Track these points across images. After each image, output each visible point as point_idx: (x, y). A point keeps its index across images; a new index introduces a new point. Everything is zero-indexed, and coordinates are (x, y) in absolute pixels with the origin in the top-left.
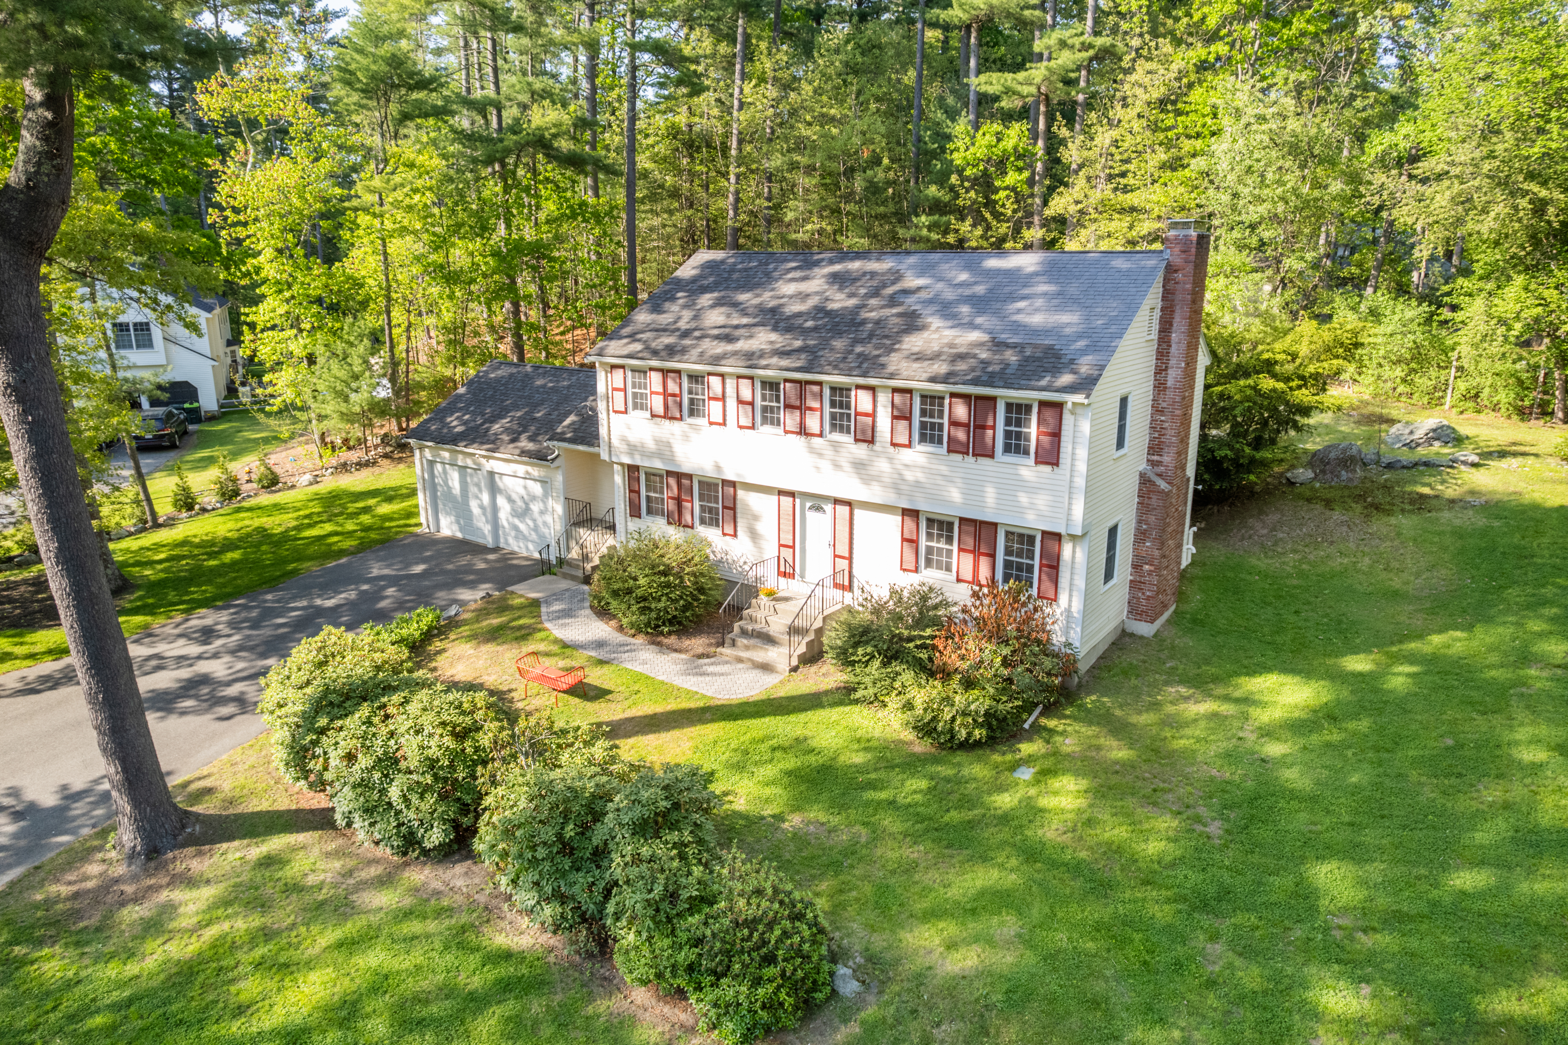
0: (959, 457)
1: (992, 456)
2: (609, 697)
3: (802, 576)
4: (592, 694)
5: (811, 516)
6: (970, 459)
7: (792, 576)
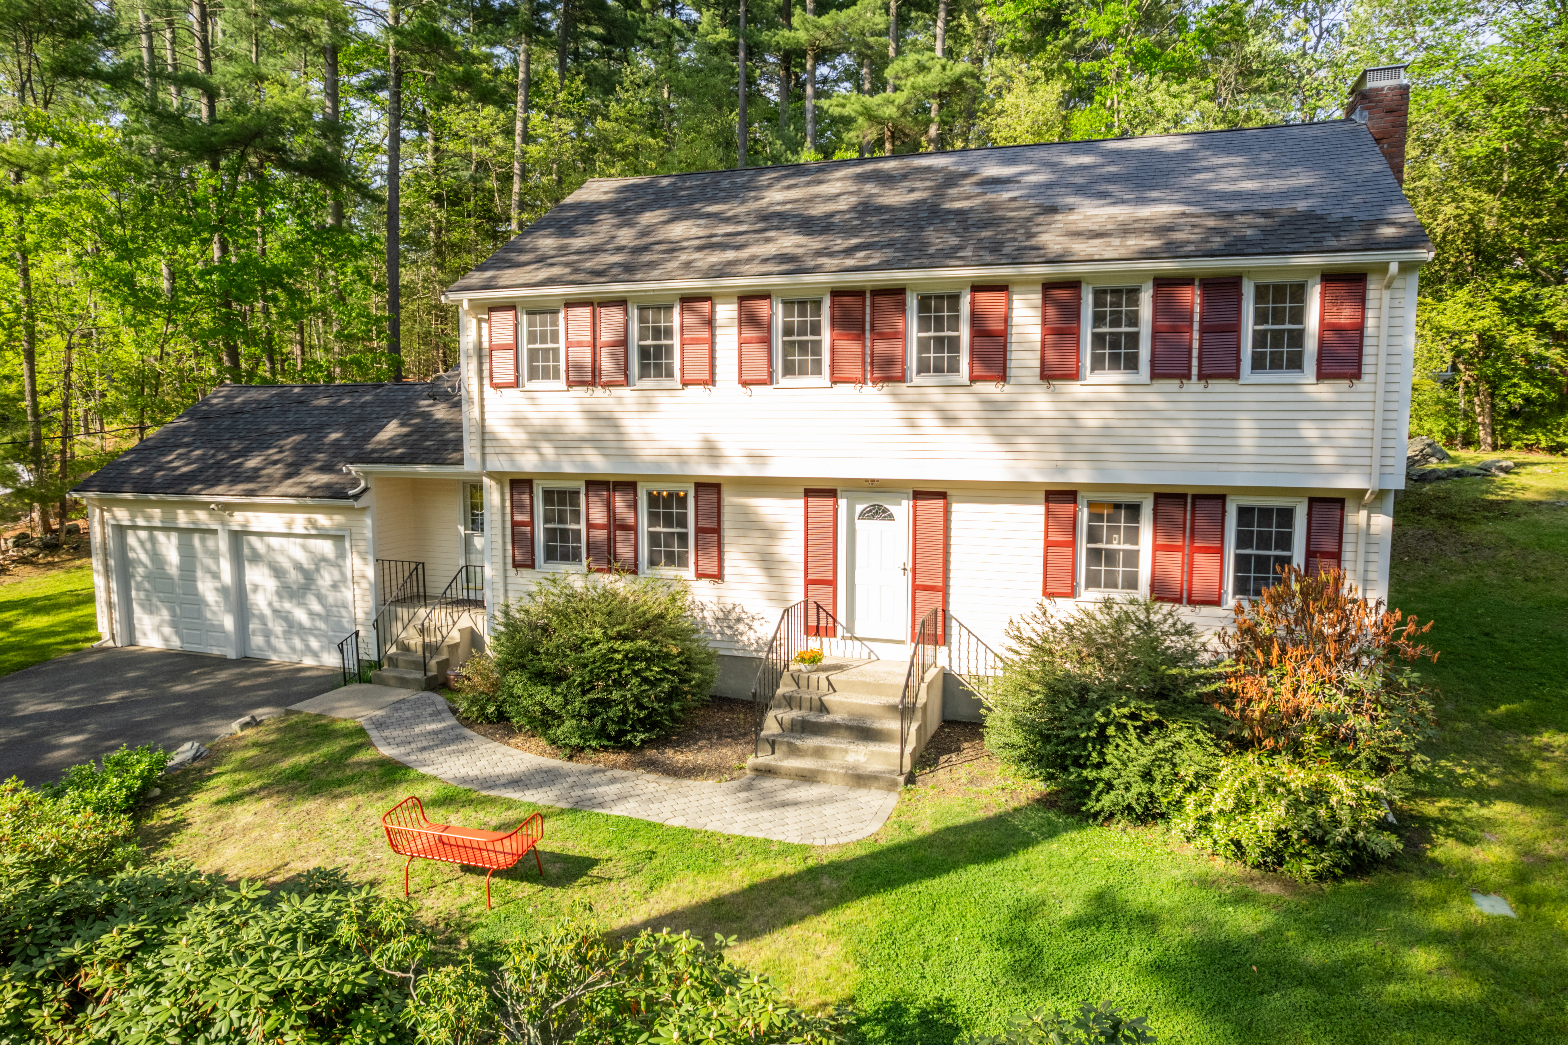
0: (1172, 385)
1: (1235, 376)
2: (595, 871)
3: (850, 628)
4: (553, 870)
5: (866, 528)
6: (1194, 385)
7: (830, 632)
